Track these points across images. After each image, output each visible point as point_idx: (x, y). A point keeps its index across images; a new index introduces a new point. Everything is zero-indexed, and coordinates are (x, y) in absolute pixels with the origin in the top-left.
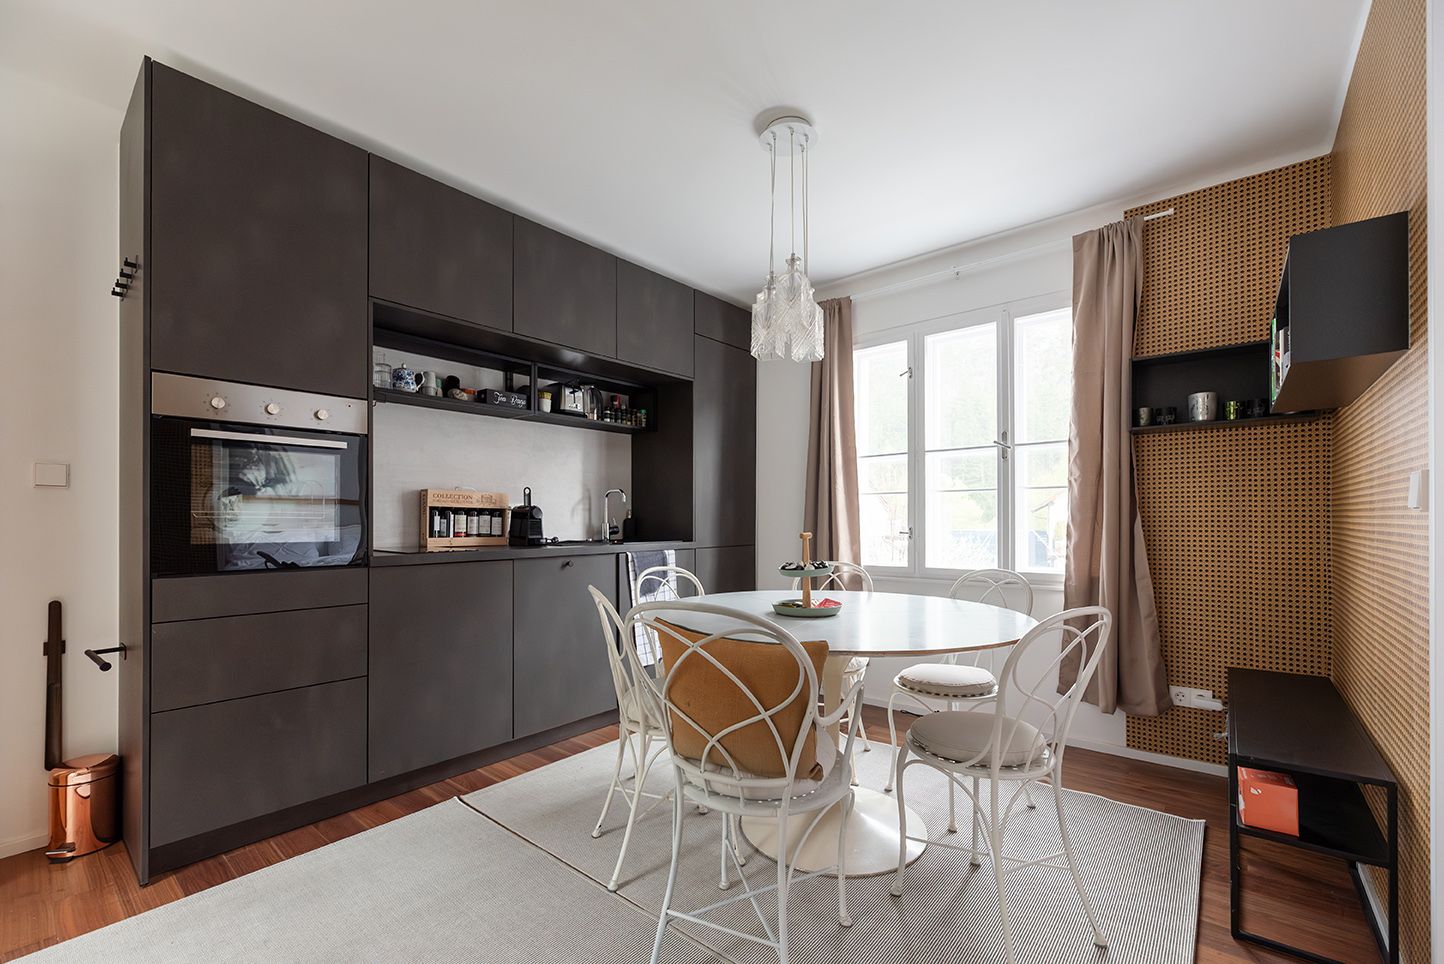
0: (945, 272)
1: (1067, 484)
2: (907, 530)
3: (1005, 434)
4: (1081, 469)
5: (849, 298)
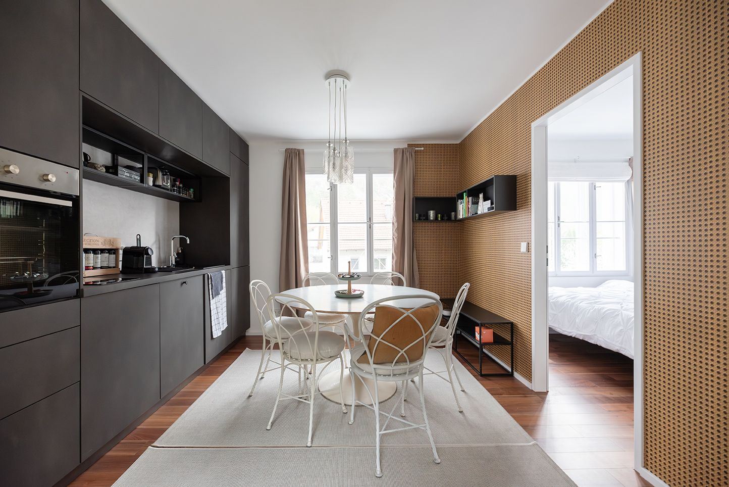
1: (392, 238)
2: (330, 257)
3: (370, 218)
4: (398, 233)
5: (303, 150)
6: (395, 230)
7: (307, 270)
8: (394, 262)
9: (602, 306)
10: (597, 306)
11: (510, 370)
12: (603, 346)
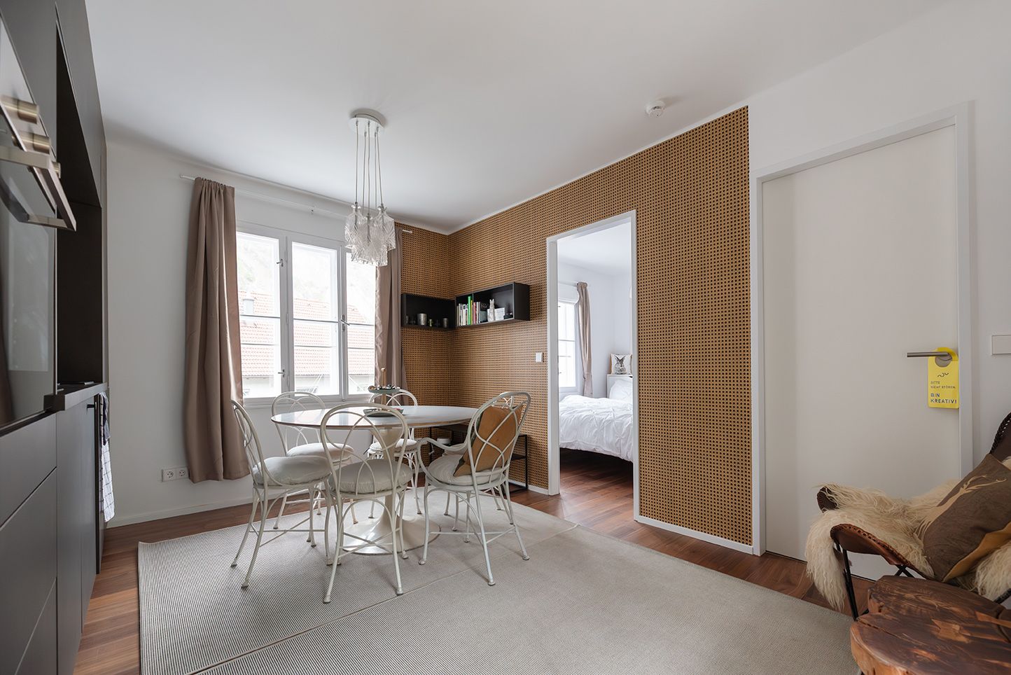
0: (306, 206)
1: (374, 347)
2: (281, 371)
3: (343, 316)
4: (383, 340)
5: (233, 189)
6: (380, 336)
7: (240, 392)
8: (378, 380)
9: (580, 414)
10: (576, 415)
11: (524, 485)
12: (583, 449)
